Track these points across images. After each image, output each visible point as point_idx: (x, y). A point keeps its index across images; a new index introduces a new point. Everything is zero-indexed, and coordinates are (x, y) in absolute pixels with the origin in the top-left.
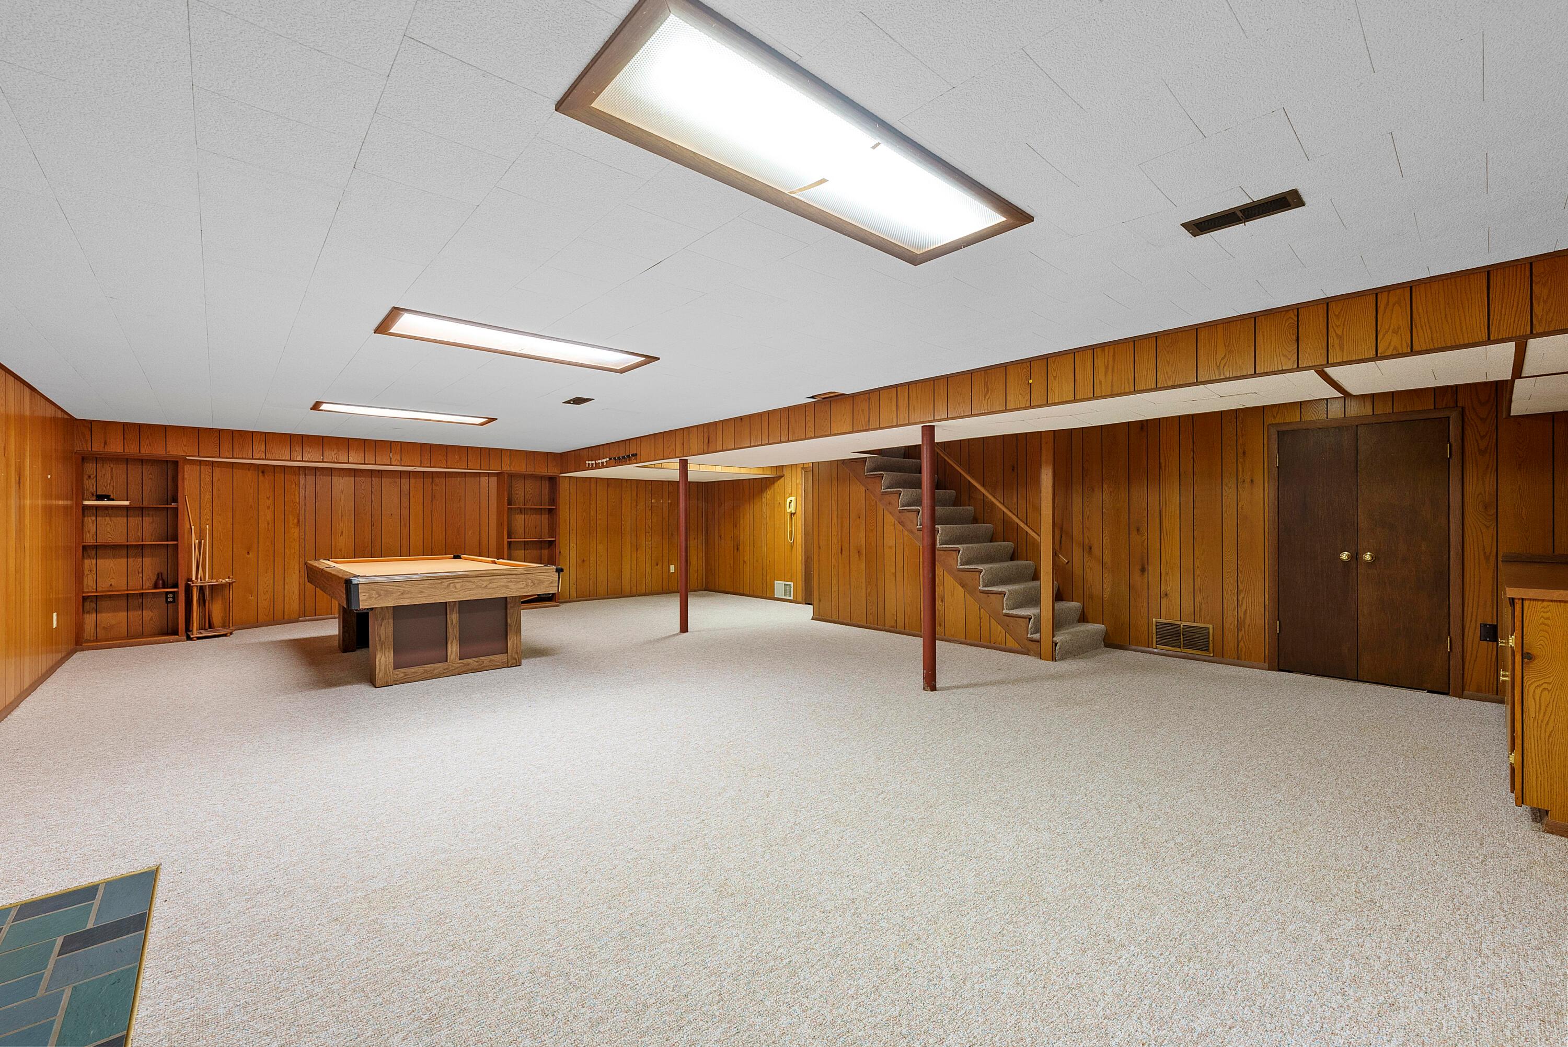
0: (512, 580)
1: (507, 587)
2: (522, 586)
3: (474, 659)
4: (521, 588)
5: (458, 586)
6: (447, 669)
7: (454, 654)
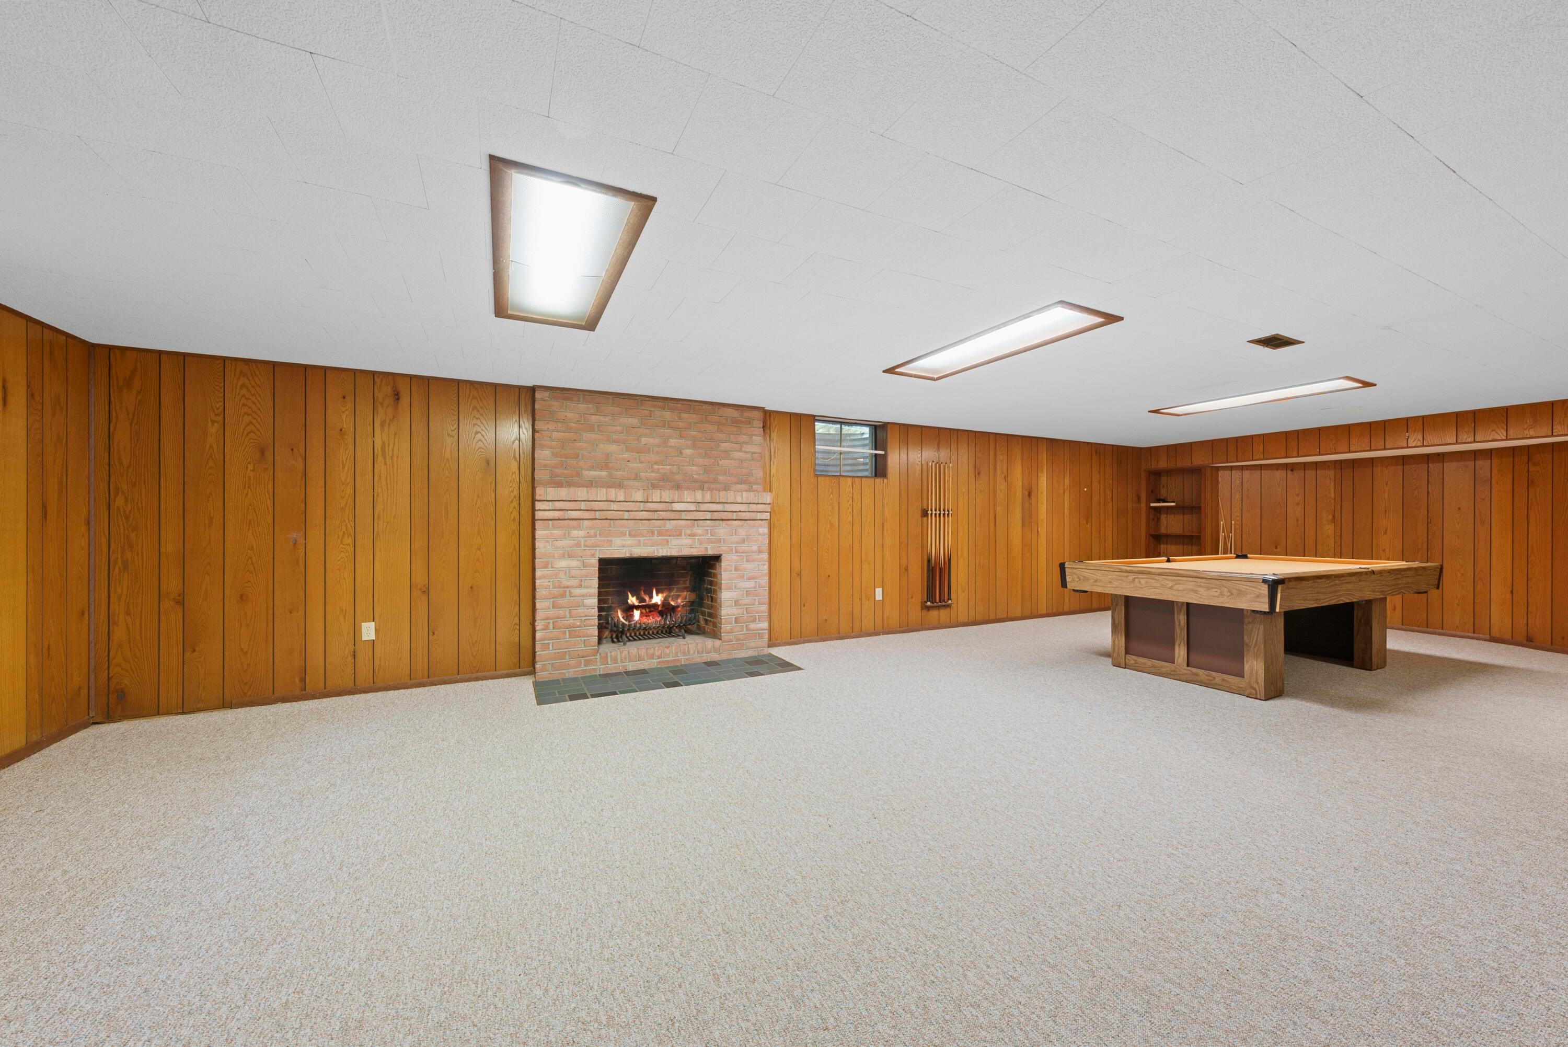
0: (1202, 584)
1: (1196, 592)
2: (1216, 594)
3: (1203, 671)
4: (1214, 596)
5: (1143, 581)
6: (1174, 671)
7: (1182, 658)
